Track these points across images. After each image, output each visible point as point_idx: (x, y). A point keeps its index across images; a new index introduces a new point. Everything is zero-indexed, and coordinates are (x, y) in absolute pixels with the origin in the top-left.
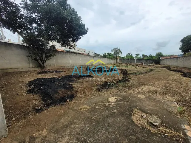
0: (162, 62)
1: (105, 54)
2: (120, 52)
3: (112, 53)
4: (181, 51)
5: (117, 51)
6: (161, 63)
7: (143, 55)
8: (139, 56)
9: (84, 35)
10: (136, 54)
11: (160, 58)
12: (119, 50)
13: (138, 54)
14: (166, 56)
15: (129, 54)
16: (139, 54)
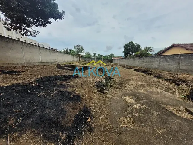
0: (114, 61)
1: (67, 50)
2: (83, 49)
3: (75, 50)
4: (124, 54)
5: (80, 49)
7: (99, 55)
8: (96, 55)
9: (58, 20)
10: (94, 54)
11: (113, 58)
14: (116, 57)
15: (88, 53)
16: (96, 54)
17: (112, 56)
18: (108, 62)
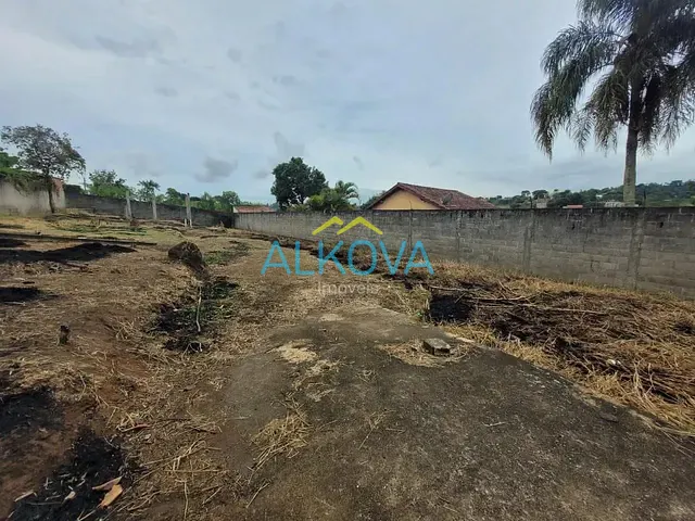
0: (241, 222)
2: (75, 156)
3: (12, 150)
4: (274, 196)
5: (53, 150)
6: (238, 224)
7: (172, 192)
8: (157, 193)
10: (144, 183)
11: (235, 211)
12: (67, 147)
13: (151, 183)
15: (110, 177)
16: (156, 186)
17: (229, 199)
18: (215, 223)
